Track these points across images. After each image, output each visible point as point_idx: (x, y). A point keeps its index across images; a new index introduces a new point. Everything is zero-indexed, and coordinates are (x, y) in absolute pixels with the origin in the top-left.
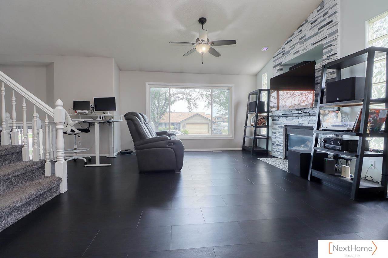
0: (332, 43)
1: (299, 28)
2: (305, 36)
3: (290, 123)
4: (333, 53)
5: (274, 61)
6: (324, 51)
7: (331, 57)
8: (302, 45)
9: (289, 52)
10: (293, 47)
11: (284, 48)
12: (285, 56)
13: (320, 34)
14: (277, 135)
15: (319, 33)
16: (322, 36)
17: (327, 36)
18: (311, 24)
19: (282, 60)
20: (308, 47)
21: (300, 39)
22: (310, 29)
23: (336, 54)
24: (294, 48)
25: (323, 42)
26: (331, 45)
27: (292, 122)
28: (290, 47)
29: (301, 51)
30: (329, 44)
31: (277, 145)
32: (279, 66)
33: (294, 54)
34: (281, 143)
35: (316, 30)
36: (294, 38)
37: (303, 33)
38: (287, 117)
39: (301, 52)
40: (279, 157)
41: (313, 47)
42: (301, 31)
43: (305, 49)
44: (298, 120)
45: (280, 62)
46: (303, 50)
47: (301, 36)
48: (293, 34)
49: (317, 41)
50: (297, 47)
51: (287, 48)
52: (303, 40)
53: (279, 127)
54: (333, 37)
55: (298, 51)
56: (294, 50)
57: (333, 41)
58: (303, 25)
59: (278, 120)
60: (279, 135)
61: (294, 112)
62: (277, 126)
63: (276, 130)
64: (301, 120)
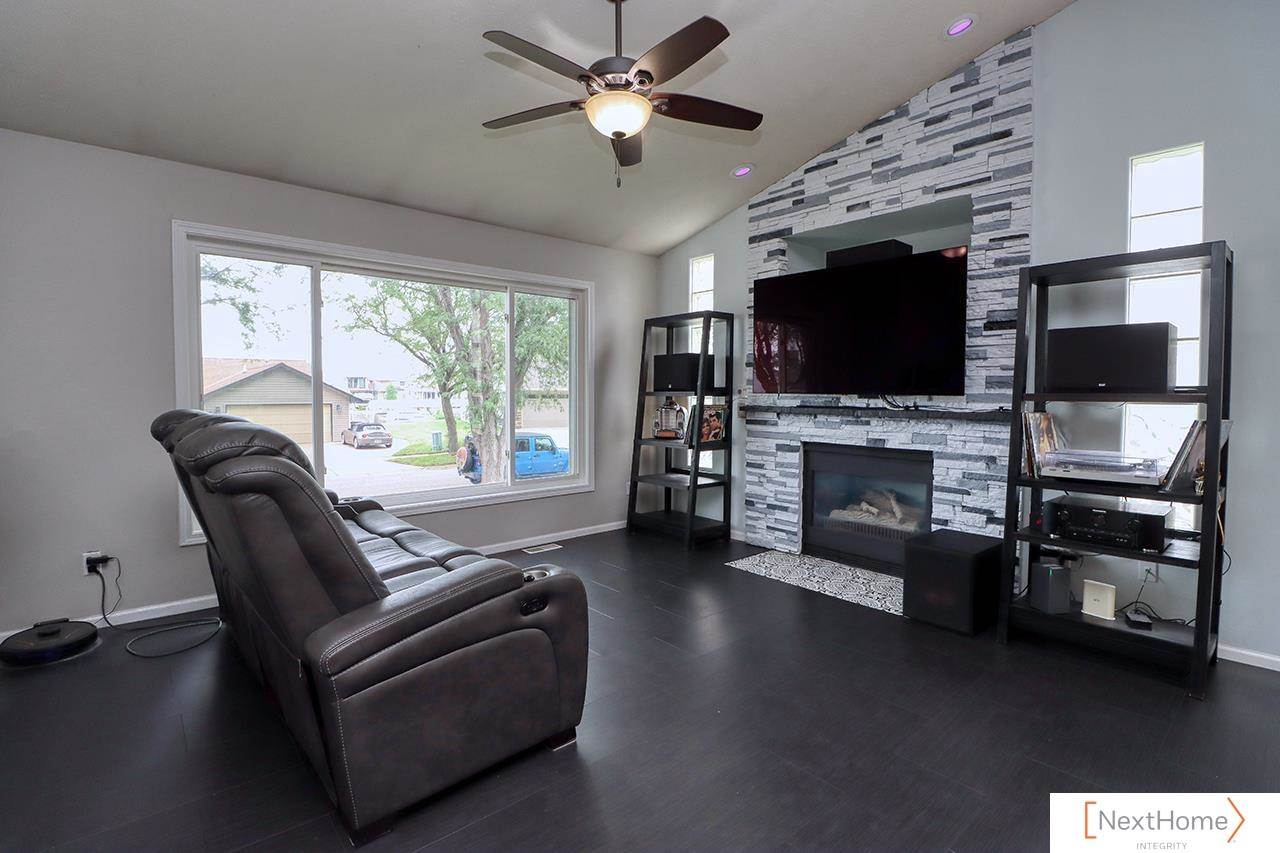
0: (1011, 199)
1: (870, 126)
2: (898, 157)
3: (829, 437)
4: (1012, 230)
5: (752, 220)
6: (978, 220)
7: (1006, 244)
8: (884, 185)
9: (823, 199)
10: (841, 185)
11: (801, 182)
12: (807, 210)
13: (963, 163)
14: (769, 474)
15: (956, 160)
16: (972, 172)
17: (991, 174)
18: (926, 126)
19: (795, 220)
20: (908, 196)
21: (875, 165)
22: (919, 141)
23: (1027, 236)
24: (846, 189)
25: (975, 192)
26: (1008, 206)
27: (839, 432)
28: (830, 184)
29: (882, 206)
30: (997, 203)
31: (770, 506)
32: (778, 240)
33: (849, 209)
34: (790, 502)
35: (944, 147)
36: (847, 158)
37: (885, 146)
38: (815, 417)
39: (879, 209)
40: (780, 546)
41: (931, 199)
42: (879, 138)
43: (896, 201)
44: (867, 428)
45: (781, 226)
46: (889, 202)
47: (879, 154)
48: (843, 143)
49: (948, 185)
50: (862, 190)
51: (815, 184)
52: (887, 169)
53: (780, 447)
54: (1013, 181)
55: (868, 202)
56: (845, 195)
57: (1014, 195)
58: (888, 120)
59: (776, 424)
60: (782, 474)
61: (847, 401)
62: (771, 444)
63: (765, 458)
64: (879, 429)
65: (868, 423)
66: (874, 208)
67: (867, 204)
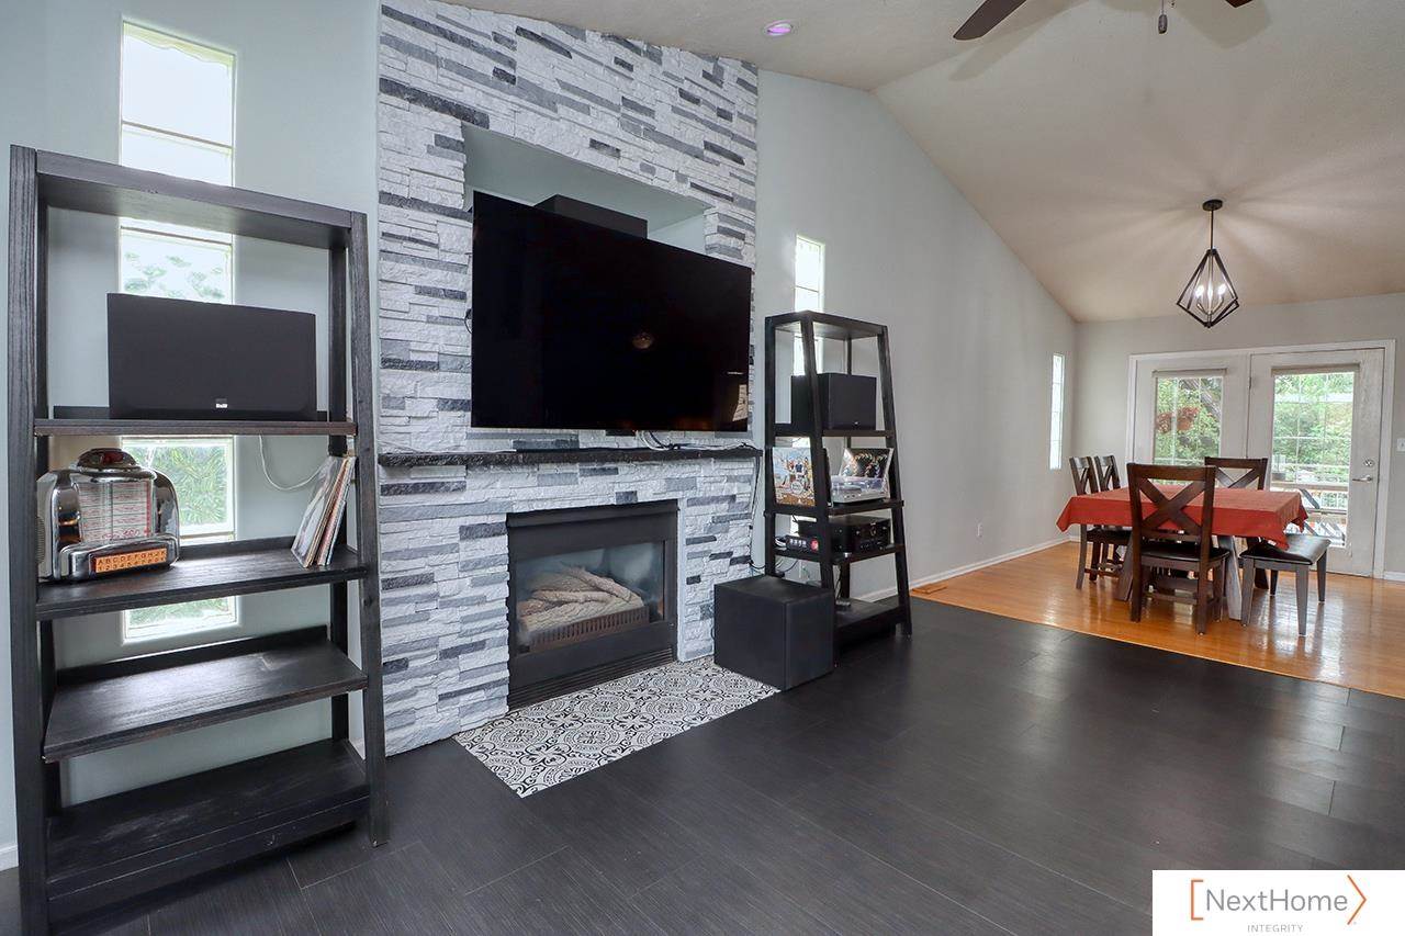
0: (744, 231)
1: (615, 39)
2: (651, 113)
5: (392, 43)
8: (636, 139)
9: (547, 100)
10: (578, 98)
11: (511, 44)
12: (521, 101)
13: (712, 168)
15: (705, 159)
17: (732, 195)
18: (679, 96)
21: (626, 102)
22: (675, 110)
24: (586, 110)
25: (720, 207)
26: (742, 237)
28: (561, 85)
29: (634, 167)
30: (735, 228)
31: (446, 654)
33: (593, 144)
34: (479, 632)
36: (586, 61)
37: (638, 87)
38: (538, 468)
39: (630, 168)
41: (685, 190)
42: (630, 67)
43: (650, 171)
44: (615, 477)
45: (466, 100)
46: (643, 168)
47: (632, 91)
48: (579, 34)
49: (701, 185)
50: (607, 125)
51: (536, 66)
52: (638, 119)
55: (617, 149)
57: (746, 228)
59: (462, 488)
60: (476, 583)
61: (590, 439)
62: (449, 527)
63: (434, 559)
64: (629, 478)
65: (616, 471)
66: (624, 162)
67: (616, 153)
